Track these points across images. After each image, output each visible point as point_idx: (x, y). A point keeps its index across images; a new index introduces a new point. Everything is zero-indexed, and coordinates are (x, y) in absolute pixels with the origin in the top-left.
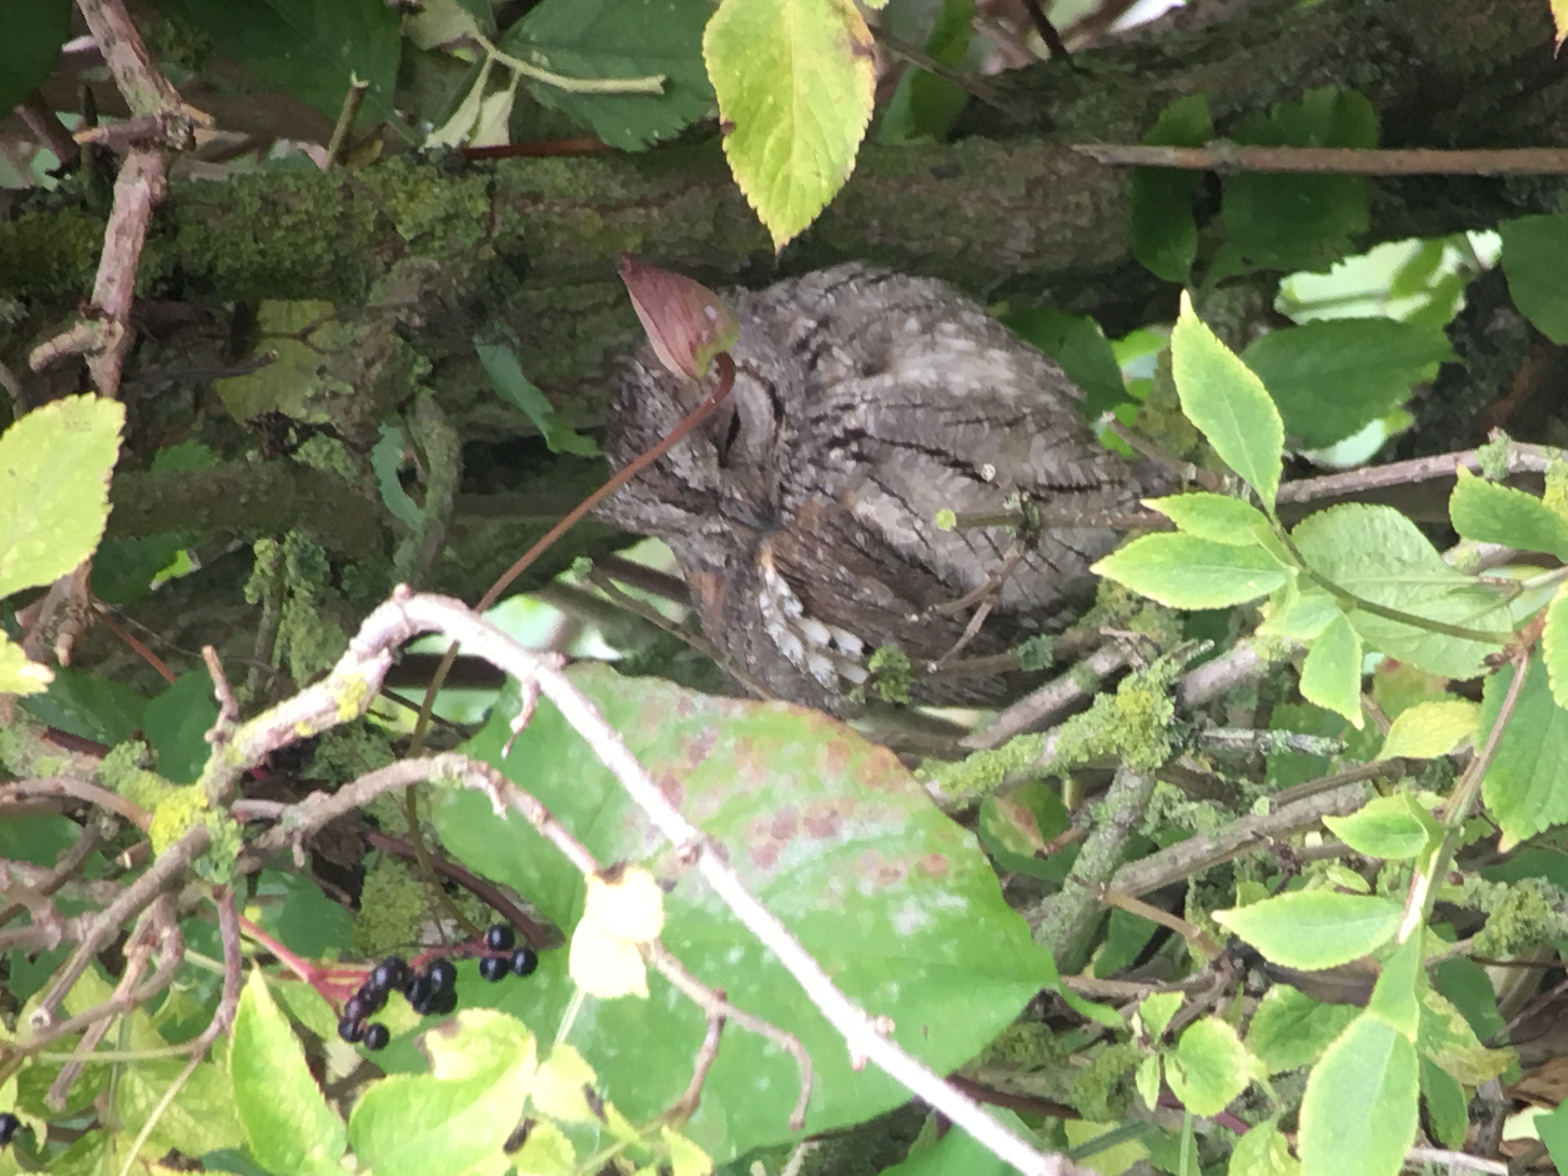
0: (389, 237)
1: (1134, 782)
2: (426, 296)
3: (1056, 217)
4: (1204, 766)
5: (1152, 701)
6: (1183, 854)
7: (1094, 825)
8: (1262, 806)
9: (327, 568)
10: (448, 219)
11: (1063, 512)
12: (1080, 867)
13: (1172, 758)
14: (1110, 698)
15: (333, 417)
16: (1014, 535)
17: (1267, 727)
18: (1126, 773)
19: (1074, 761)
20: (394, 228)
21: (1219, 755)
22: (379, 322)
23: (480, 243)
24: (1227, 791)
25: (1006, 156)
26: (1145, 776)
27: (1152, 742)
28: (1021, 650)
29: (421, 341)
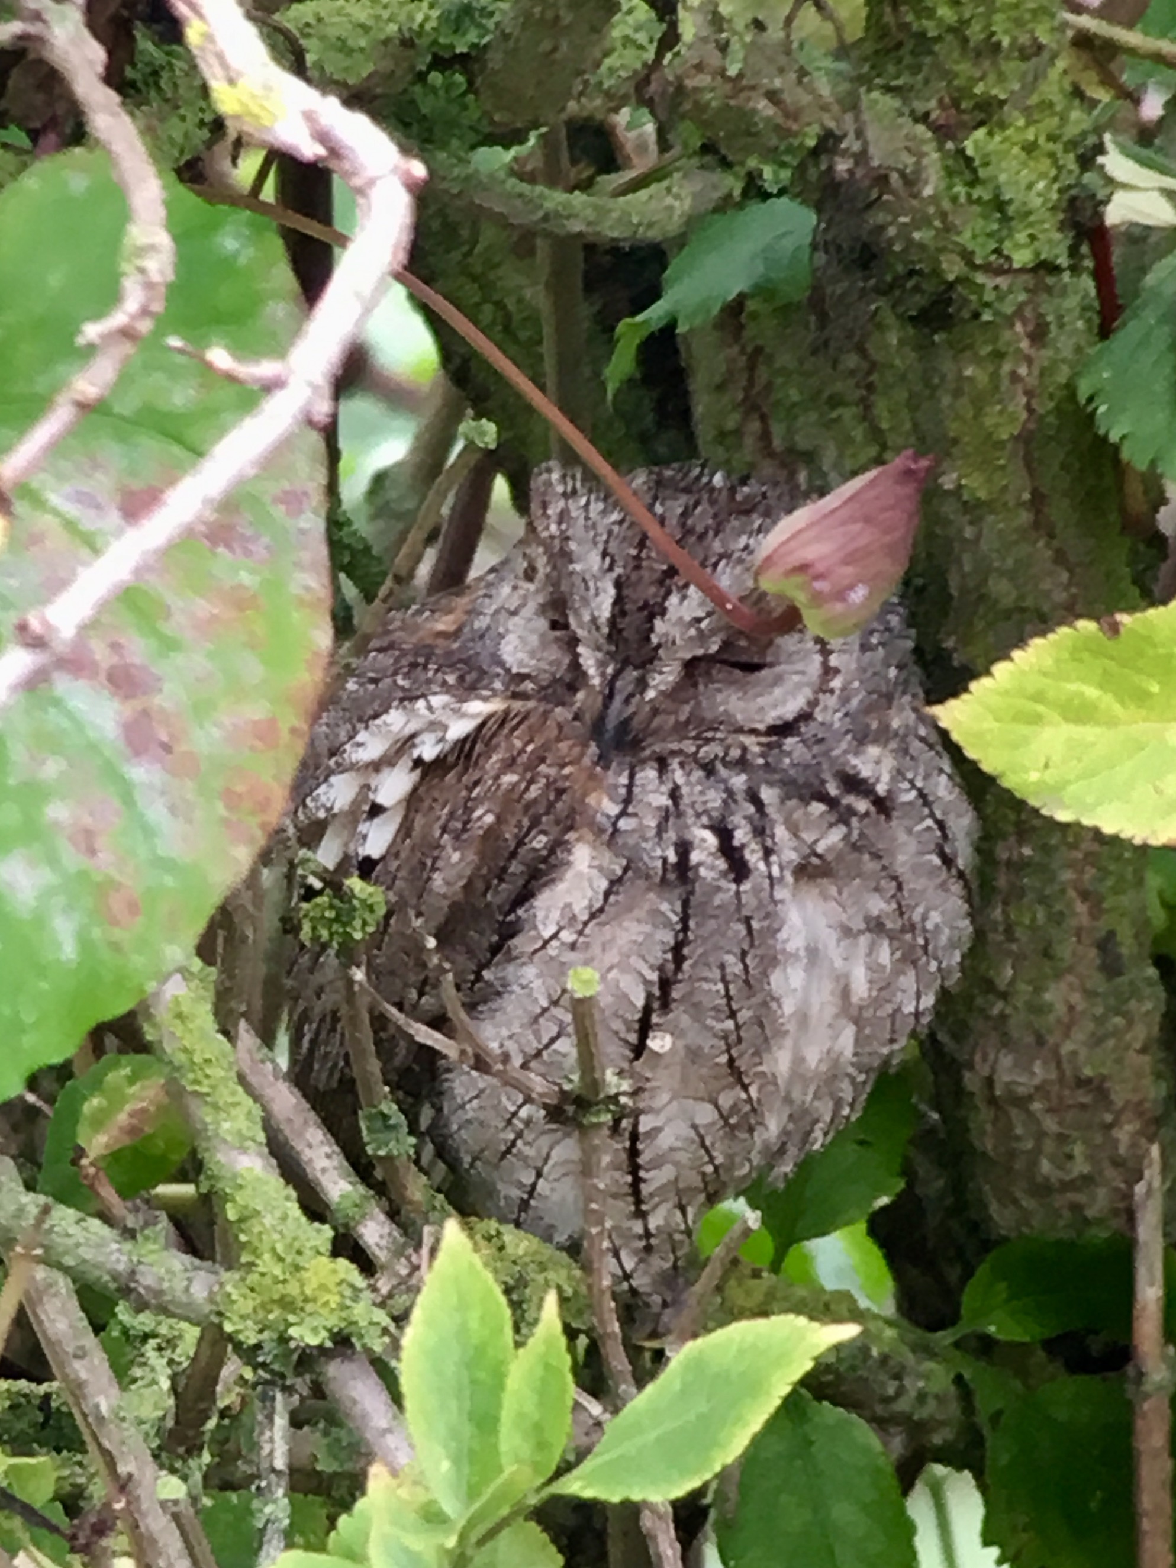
0: (966, 117)
1: (199, 1291)
2: (882, 180)
3: (1050, 1124)
4: (227, 1397)
5: (324, 1311)
6: (91, 1370)
7: (129, 1234)
8: (172, 1488)
9: (461, 49)
10: (999, 205)
11: (606, 1159)
12: (64, 1216)
13: (238, 1346)
14: (326, 1247)
15: (690, 47)
16: (567, 1087)
17: (293, 1488)
18: (212, 1278)
19: (226, 1198)
20: (981, 124)
21: (244, 1418)
22: (836, 108)
23: (967, 256)
24: (191, 1433)
25: (1138, 1045)
26: (207, 1308)
27: (261, 1314)
28: (389, 1108)
29: (813, 174)
